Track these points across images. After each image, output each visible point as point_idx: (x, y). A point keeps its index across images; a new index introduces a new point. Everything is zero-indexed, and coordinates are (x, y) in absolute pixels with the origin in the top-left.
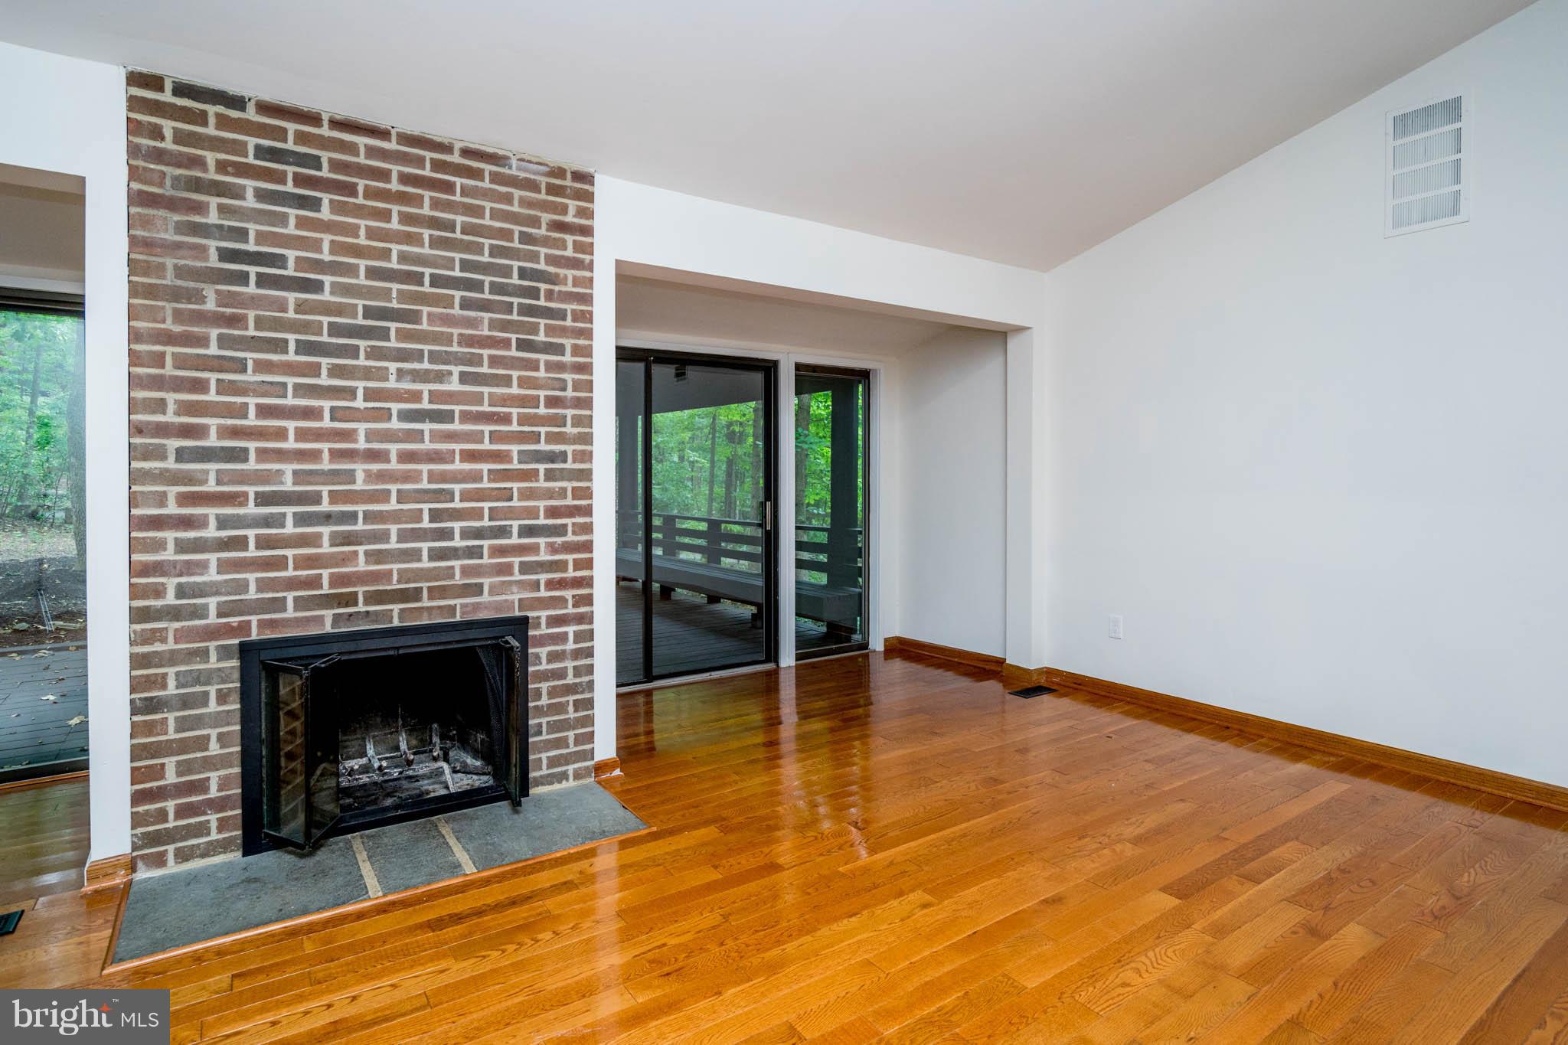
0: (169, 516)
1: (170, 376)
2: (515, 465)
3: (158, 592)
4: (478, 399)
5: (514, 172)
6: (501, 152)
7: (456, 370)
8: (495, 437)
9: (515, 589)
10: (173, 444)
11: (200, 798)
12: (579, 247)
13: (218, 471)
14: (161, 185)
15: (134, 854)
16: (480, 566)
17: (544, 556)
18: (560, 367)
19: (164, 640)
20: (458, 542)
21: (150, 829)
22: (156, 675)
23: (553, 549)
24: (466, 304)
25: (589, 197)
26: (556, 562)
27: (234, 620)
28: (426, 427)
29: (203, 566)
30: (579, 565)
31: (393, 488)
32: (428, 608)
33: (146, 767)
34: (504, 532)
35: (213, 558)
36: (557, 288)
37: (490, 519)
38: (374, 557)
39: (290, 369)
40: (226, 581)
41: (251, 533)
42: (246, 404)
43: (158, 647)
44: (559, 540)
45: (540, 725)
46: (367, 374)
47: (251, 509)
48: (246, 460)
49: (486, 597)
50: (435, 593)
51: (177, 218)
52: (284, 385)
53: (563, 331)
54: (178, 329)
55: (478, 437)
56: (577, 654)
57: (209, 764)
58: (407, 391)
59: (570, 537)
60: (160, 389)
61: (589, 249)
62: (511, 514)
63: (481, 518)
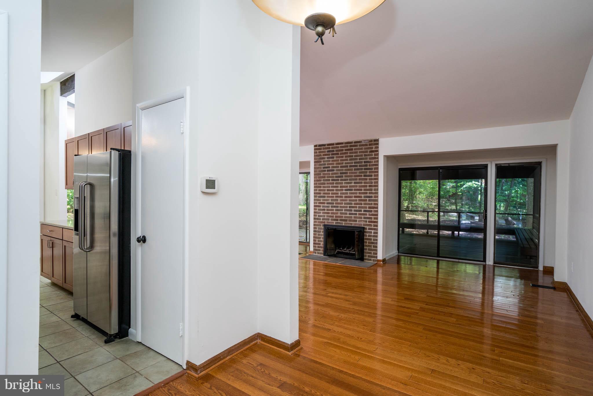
0: (317, 205)
1: (318, 186)
2: (363, 198)
3: (316, 216)
4: (357, 186)
5: (363, 143)
6: (360, 140)
7: (353, 181)
8: (360, 193)
9: (362, 222)
10: (318, 195)
11: (320, 246)
12: (375, 155)
13: (322, 199)
14: (317, 160)
15: (314, 251)
16: (357, 217)
17: (368, 216)
18: (371, 179)
20: (353, 212)
21: (315, 248)
22: (316, 227)
23: (370, 215)
24: (355, 170)
25: (378, 144)
26: (371, 217)
27: (324, 221)
28: (348, 192)
29: (321, 213)
30: (375, 218)
31: (344, 202)
32: (348, 223)
33: (315, 239)
34: (361, 211)
36: (371, 164)
37: (358, 208)
38: (341, 213)
39: (331, 183)
40: (323, 215)
41: (326, 208)
42: (325, 189)
43: (316, 223)
44: (371, 213)
45: (366, 248)
46: (340, 183)
47: (326, 205)
48: (325, 197)
49: (357, 223)
50: (350, 221)
51: (318, 164)
52: (330, 186)
53: (372, 172)
54: (318, 179)
55: (356, 193)
56: (374, 236)
57: (321, 241)
58: (346, 186)
59: (373, 213)
60: (317, 188)
61: (378, 154)
62: (362, 207)
63: (357, 208)
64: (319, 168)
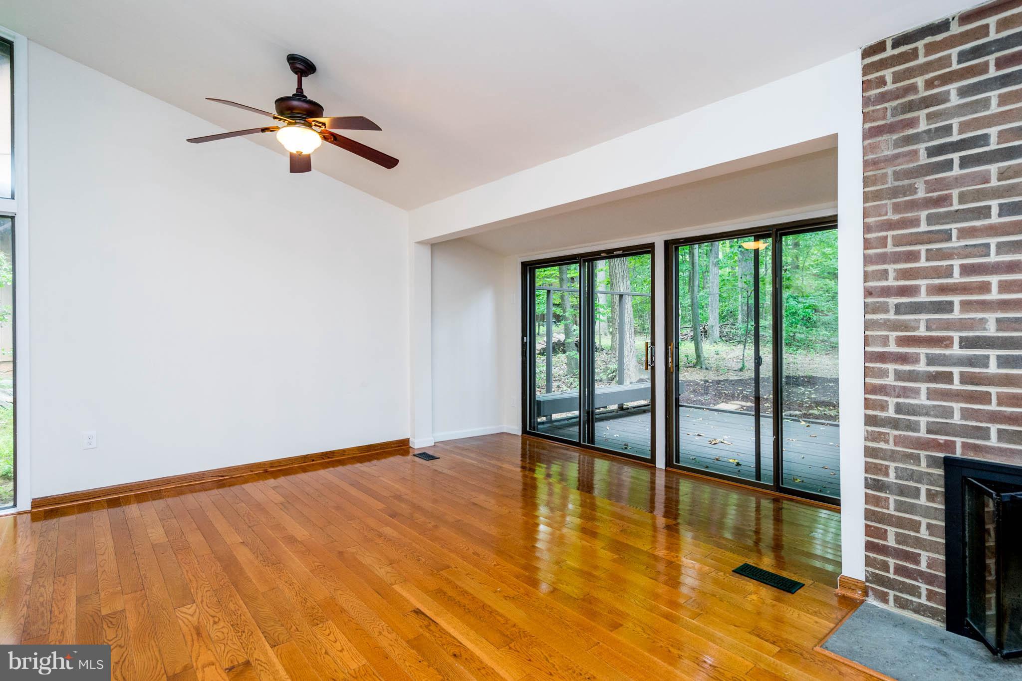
0: (891, 353)
1: (891, 253)
3: (883, 407)
10: (893, 301)
11: (914, 567)
13: (927, 321)
14: (884, 118)
15: (867, 584)
19: (887, 442)
21: (877, 572)
22: (882, 465)
27: (942, 438)
29: (916, 392)
33: (874, 527)
35: (923, 387)
39: (993, 231)
40: (934, 406)
41: (956, 371)
42: (952, 266)
43: (882, 445)
47: (956, 350)
48: (951, 311)
51: (895, 137)
52: (988, 245)
54: (896, 217)
57: (921, 544)
60: (884, 263)
64: (900, 160)
